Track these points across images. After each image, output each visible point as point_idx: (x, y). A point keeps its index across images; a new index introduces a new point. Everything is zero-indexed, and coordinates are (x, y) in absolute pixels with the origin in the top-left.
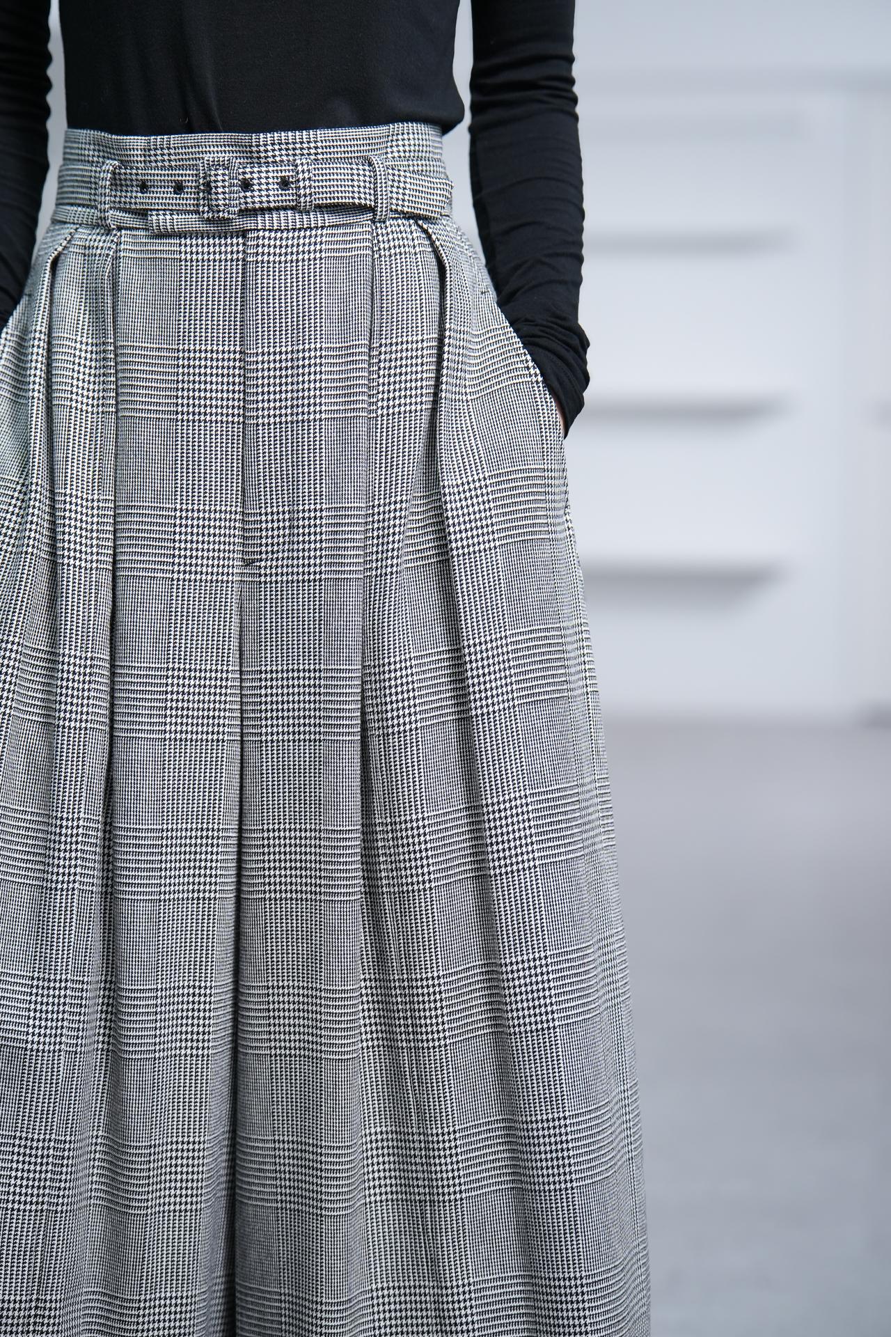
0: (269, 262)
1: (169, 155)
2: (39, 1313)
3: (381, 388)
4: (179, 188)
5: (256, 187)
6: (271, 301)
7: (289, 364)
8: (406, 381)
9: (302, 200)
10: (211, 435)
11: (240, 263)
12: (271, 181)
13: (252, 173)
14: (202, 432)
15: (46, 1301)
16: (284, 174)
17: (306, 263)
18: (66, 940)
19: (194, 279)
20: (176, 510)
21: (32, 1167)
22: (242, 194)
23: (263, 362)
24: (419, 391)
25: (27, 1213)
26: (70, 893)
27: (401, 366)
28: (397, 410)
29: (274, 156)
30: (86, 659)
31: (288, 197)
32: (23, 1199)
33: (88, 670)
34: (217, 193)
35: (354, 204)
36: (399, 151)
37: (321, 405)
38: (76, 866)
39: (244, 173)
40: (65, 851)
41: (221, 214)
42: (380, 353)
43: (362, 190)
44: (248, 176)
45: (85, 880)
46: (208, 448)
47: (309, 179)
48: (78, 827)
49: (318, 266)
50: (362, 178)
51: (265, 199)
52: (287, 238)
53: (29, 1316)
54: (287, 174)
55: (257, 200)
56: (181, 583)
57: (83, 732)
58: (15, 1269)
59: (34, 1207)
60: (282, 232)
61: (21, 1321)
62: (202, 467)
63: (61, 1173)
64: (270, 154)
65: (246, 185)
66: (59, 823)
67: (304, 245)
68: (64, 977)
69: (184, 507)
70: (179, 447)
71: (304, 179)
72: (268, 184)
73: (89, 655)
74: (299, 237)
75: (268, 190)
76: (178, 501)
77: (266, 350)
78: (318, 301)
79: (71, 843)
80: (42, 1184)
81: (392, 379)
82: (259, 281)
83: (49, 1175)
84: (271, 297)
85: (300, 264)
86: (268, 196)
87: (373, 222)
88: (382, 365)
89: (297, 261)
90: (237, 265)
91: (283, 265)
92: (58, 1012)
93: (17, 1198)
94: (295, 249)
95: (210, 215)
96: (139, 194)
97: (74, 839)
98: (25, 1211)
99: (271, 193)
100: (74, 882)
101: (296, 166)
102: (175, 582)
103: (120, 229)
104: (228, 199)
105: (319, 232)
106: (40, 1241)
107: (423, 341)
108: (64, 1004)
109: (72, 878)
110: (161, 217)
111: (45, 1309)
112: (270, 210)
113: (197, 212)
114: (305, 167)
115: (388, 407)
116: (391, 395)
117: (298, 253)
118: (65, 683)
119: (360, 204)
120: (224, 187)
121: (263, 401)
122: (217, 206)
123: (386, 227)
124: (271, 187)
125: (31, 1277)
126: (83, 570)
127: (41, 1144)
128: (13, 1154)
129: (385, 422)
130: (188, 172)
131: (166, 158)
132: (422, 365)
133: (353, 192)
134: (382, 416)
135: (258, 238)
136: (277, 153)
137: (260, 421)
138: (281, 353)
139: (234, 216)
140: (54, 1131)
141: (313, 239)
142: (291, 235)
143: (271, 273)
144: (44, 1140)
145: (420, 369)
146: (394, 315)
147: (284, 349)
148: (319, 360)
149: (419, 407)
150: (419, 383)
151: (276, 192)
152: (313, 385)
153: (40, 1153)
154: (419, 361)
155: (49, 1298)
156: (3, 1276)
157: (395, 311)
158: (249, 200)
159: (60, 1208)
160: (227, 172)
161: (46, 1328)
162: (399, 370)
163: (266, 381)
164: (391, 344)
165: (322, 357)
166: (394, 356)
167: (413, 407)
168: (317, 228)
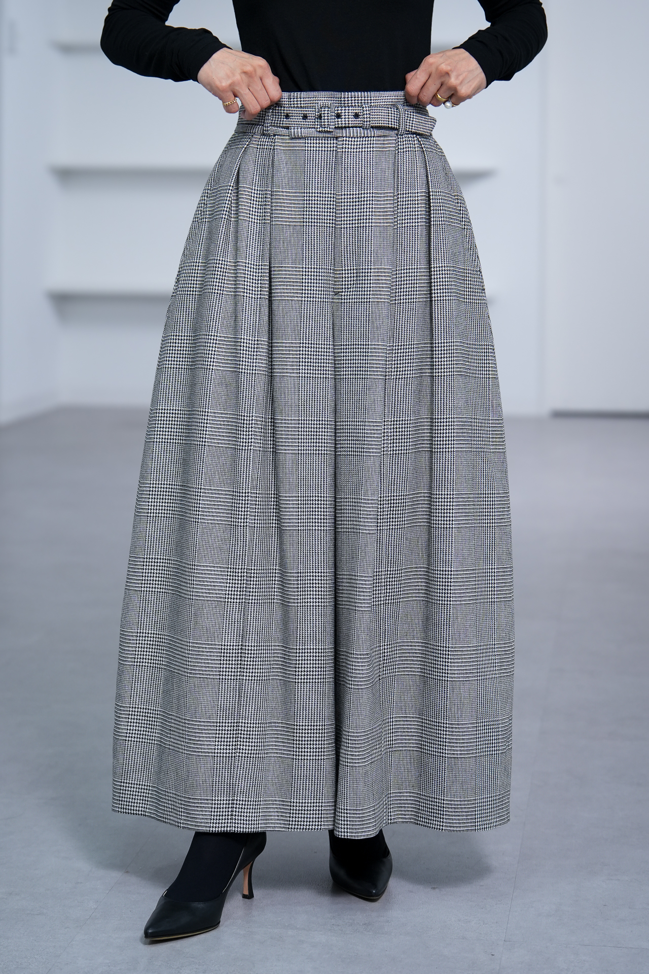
0: (348, 152)
1: (300, 101)
2: (242, 651)
3: (399, 214)
4: (305, 117)
5: (343, 117)
6: (349, 170)
7: (357, 200)
8: (410, 212)
9: (365, 123)
10: (319, 232)
11: (335, 151)
12: (350, 114)
13: (341, 110)
14: (316, 231)
15: (246, 646)
16: (356, 111)
17: (366, 153)
18: (247, 474)
19: (312, 159)
20: (303, 268)
21: (237, 582)
22: (336, 120)
23: (344, 199)
24: (416, 217)
25: (235, 604)
26: (249, 451)
27: (408, 204)
28: (406, 225)
29: (352, 103)
30: (255, 341)
31: (357, 122)
32: (233, 597)
33: (256, 346)
34: (324, 119)
35: (389, 126)
37: (372, 219)
38: (251, 439)
39: (338, 110)
40: (246, 431)
41: (326, 129)
42: (398, 198)
43: (393, 120)
44: (339, 112)
45: (256, 445)
46: (318, 239)
47: (369, 114)
48: (252, 420)
49: (371, 154)
50: (393, 115)
51: (347, 122)
52: (357, 141)
53: (238, 653)
54: (358, 111)
55: (343, 122)
56: (306, 302)
57: (254, 375)
58: (230, 630)
59: (238, 601)
60: (355, 138)
61: (234, 655)
62: (315, 248)
63: (251, 584)
65: (338, 116)
66: (243, 418)
67: (365, 144)
68: (247, 491)
69: (306, 266)
70: (304, 238)
71: (366, 114)
72: (348, 115)
73: (256, 338)
74: (362, 141)
75: (348, 118)
76: (304, 264)
77: (346, 193)
78: (371, 171)
79: (249, 428)
80: (242, 590)
81: (404, 210)
82: (343, 161)
83: (245, 585)
84: (349, 168)
85: (363, 153)
87: (397, 135)
88: (399, 203)
89: (362, 152)
90: (333, 153)
91: (355, 153)
92: (245, 508)
93: (230, 596)
94: (361, 146)
95: (321, 129)
96: (285, 120)
97: (250, 426)
98: (234, 602)
99: (350, 120)
100: (251, 446)
101: (363, 108)
102: (303, 302)
103: (275, 135)
104: (330, 122)
105: (372, 139)
106: (242, 617)
107: (418, 193)
108: (248, 504)
109: (250, 444)
110: (296, 130)
111: (246, 650)
112: (349, 127)
113: (315, 128)
114: (367, 109)
115: (402, 223)
116: (404, 218)
117: (362, 148)
118: (244, 352)
119: (392, 127)
120: (328, 116)
121: (344, 217)
122: (324, 125)
123: (403, 138)
124: (350, 117)
125: (238, 634)
127: (240, 571)
128: (228, 576)
129: (401, 230)
130: (310, 109)
131: (299, 102)
132: (418, 204)
133: (389, 121)
134: (401, 227)
135: (343, 141)
136: (354, 102)
137: (343, 226)
138: (353, 195)
139: (332, 130)
140: (246, 564)
141: (369, 142)
142: (359, 139)
143: (349, 157)
144: (242, 569)
145: (417, 206)
146: (405, 180)
147: (355, 193)
148: (371, 199)
149: (417, 224)
150: (416, 213)
151: (352, 119)
152: (368, 210)
153: (240, 575)
154: (416, 202)
155: (247, 644)
156: (224, 633)
157: (405, 179)
158: (340, 123)
159: (250, 601)
160: (329, 110)
161: (246, 659)
162: (407, 206)
163: (346, 208)
164: (403, 194)
165: (372, 197)
166: (404, 199)
167: (414, 224)
168: (371, 137)
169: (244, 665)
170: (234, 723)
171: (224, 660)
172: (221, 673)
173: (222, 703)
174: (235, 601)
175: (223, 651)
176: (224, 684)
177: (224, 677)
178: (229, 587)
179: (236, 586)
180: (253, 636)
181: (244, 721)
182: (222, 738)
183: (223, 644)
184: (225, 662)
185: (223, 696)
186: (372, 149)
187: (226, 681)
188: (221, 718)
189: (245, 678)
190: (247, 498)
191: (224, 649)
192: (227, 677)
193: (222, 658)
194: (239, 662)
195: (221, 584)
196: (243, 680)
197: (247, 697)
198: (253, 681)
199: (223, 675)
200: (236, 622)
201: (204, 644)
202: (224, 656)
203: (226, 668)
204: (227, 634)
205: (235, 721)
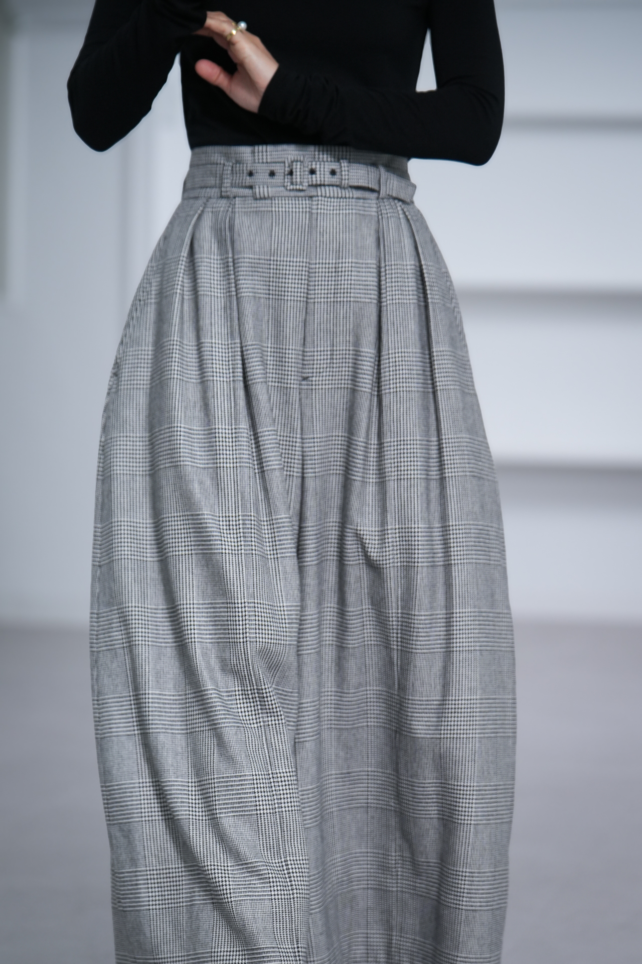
0: (324, 213)
1: (267, 155)
3: (388, 289)
5: (318, 173)
7: (334, 270)
9: (343, 182)
11: (307, 213)
12: (326, 170)
13: (316, 165)
14: (283, 305)
16: (332, 167)
17: (344, 215)
19: (280, 222)
20: (268, 347)
22: (310, 176)
23: (319, 268)
27: (398, 278)
29: (327, 158)
31: (334, 179)
34: (296, 175)
35: (369, 187)
37: (351, 293)
39: (312, 165)
41: (298, 187)
42: (386, 270)
43: (373, 181)
46: (286, 314)
47: (347, 171)
49: (351, 218)
50: (373, 175)
51: (322, 180)
54: (335, 167)
55: (318, 180)
60: (331, 198)
62: (282, 325)
64: (325, 156)
65: (313, 172)
67: (343, 206)
70: (270, 313)
71: (344, 171)
74: (340, 202)
75: (324, 174)
76: (269, 343)
77: (321, 261)
78: (350, 236)
81: (393, 284)
82: (318, 224)
84: (325, 233)
86: (324, 178)
87: (378, 198)
88: (388, 276)
89: (339, 214)
91: (331, 215)
94: (338, 208)
95: (291, 187)
96: (248, 178)
101: (340, 163)
103: (235, 197)
104: (303, 179)
105: (351, 200)
110: (261, 189)
113: (283, 186)
114: (345, 164)
115: (393, 299)
117: (340, 210)
119: (372, 188)
120: (300, 172)
121: (318, 289)
122: (296, 182)
123: (384, 202)
130: (278, 165)
131: (265, 157)
133: (368, 181)
135: (318, 200)
136: (329, 156)
137: (316, 300)
138: (329, 263)
139: (306, 188)
141: (347, 204)
142: (335, 200)
143: (325, 220)
147: (331, 261)
148: (350, 269)
151: (328, 176)
152: (346, 282)
157: (392, 248)
158: (314, 180)
162: (396, 280)
163: (320, 278)
164: (391, 265)
166: (393, 271)
167: (405, 301)
168: (349, 198)
177: (262, 812)
181: (292, 858)
184: (260, 794)
186: (350, 212)
187: (265, 815)
190: (243, 609)
199: (259, 809)
201: (232, 777)
205: (283, 860)
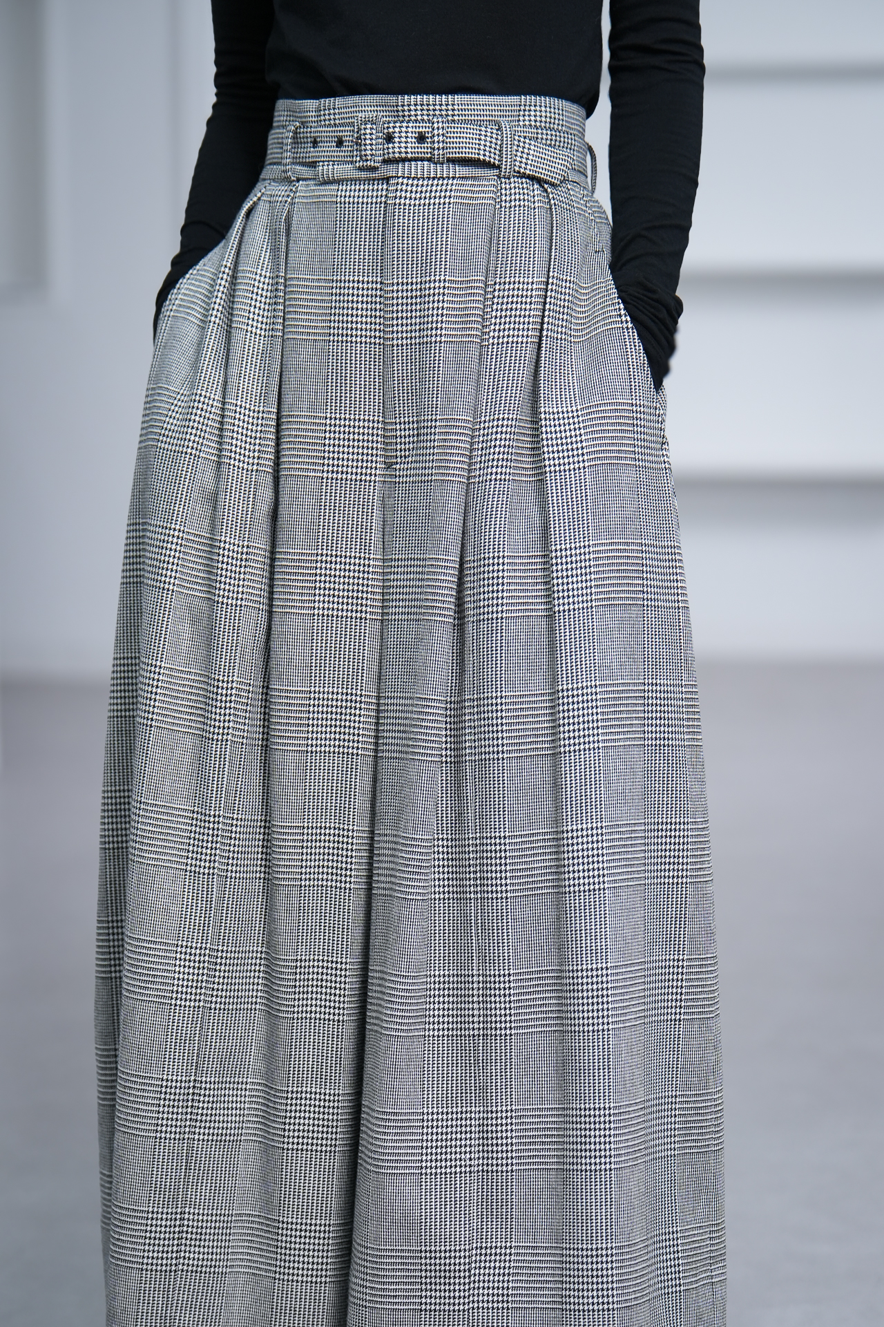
0: (405, 205)
1: (334, 114)
2: (196, 1091)
3: (493, 321)
4: (339, 143)
5: (397, 140)
6: (405, 238)
7: (419, 293)
8: (515, 316)
9: (436, 152)
10: (356, 354)
11: (383, 205)
12: (410, 135)
13: (394, 127)
14: (349, 351)
15: (201, 1082)
16: (421, 130)
17: (436, 207)
18: (220, 783)
19: (346, 219)
20: (326, 418)
21: (191, 971)
22: (386, 146)
23: (398, 291)
24: (526, 326)
25: (187, 1009)
26: (224, 743)
27: (512, 303)
28: (506, 340)
29: (416, 115)
30: (243, 547)
31: (424, 149)
32: (184, 996)
33: (244, 556)
34: (365, 145)
35: (479, 159)
36: (530, 121)
37: (441, 329)
38: (229, 721)
39: (388, 128)
40: (221, 708)
41: (369, 162)
42: (495, 290)
43: (487, 149)
44: (391, 130)
45: (237, 733)
46: (353, 365)
47: (443, 135)
48: (232, 688)
49: (446, 210)
50: (488, 139)
51: (403, 150)
52: (422, 186)
53: (188, 1094)
54: (424, 130)
55: (397, 150)
56: (329, 481)
57: (238, 608)
58: (177, 1054)
59: (192, 1004)
60: (419, 180)
61: (181, 1097)
62: (348, 382)
63: (215, 977)
64: (413, 113)
65: (389, 138)
66: (216, 684)
67: (436, 191)
68: (217, 813)
69: (333, 416)
70: (330, 364)
71: (438, 135)
72: (407, 137)
73: (246, 543)
74: (432, 185)
75: (406, 142)
76: (328, 411)
77: (400, 281)
79: (226, 702)
80: (199, 985)
81: (504, 313)
82: (396, 221)
83: (205, 978)
84: (406, 235)
85: (431, 207)
86: (406, 148)
87: (499, 177)
88: (496, 300)
89: (429, 204)
90: (380, 207)
91: (417, 208)
92: (212, 843)
93: (179, 996)
94: (428, 195)
95: (361, 164)
96: (312, 150)
97: (228, 698)
98: (185, 1006)
99: (409, 145)
100: (228, 734)
101: (433, 123)
102: (325, 480)
103: (298, 180)
104: (374, 150)
105: (450, 182)
106: (197, 1032)
107: (533, 283)
108: (217, 835)
109: (226, 731)
110: (325, 167)
111: (201, 1089)
112: (408, 160)
113: (352, 162)
114: (440, 125)
115: (499, 337)
116: (502, 327)
117: (430, 198)
118: (225, 566)
119: (484, 160)
120: (371, 139)
121: (397, 325)
122: (365, 155)
123: (510, 183)
124: (409, 140)
125: (190, 1061)
126: (245, 471)
127: (198, 951)
128: (177, 959)
129: (495, 350)
130: (347, 128)
131: (332, 117)
132: (531, 303)
133: (479, 149)
134: (493, 344)
135: (398, 184)
136: (419, 113)
137: (395, 342)
138: (412, 284)
139: (378, 165)
140: (209, 941)
141: (444, 188)
142: (425, 182)
143: (407, 214)
144: (201, 948)
145: (528, 307)
146: (509, 259)
147: (414, 280)
148: (442, 291)
149: (525, 340)
150: (527, 320)
151: (413, 145)
152: (435, 312)
153: (197, 959)
154: (529, 300)
155: (204, 1079)
156: (167, 1060)
157: (510, 255)
158: (391, 151)
159: (213, 1006)
160: (374, 127)
161: (201, 1105)
162: (509, 306)
163: (400, 308)
164: (505, 283)
165: (444, 288)
166: (506, 293)
167: (520, 340)
168: (449, 178)
169: (197, 1114)
170: (176, 1213)
171: (164, 1106)
172: (159, 1128)
173: (159, 1179)
174: (188, 1003)
175: (164, 1090)
176: (162, 1147)
177: (163, 1135)
178: (179, 979)
179: (191, 977)
180: (214, 1066)
181: (192, 1211)
182: (155, 1239)
183: (165, 1077)
184: (166, 1109)
185: (160, 1166)
186: (447, 200)
187: (167, 1141)
188: (156, 1205)
189: (197, 1137)
190: (216, 825)
191: (167, 1087)
192: (168, 1136)
193: (162, 1102)
194: (189, 1110)
195: (165, 974)
196: (194, 1140)
197: (199, 1170)
198: (209, 1143)
199: (161, 1132)
200: (187, 1042)
201: (133, 1075)
202: (165, 1099)
203: (168, 1119)
204: (172, 1060)
205: (179, 1210)
